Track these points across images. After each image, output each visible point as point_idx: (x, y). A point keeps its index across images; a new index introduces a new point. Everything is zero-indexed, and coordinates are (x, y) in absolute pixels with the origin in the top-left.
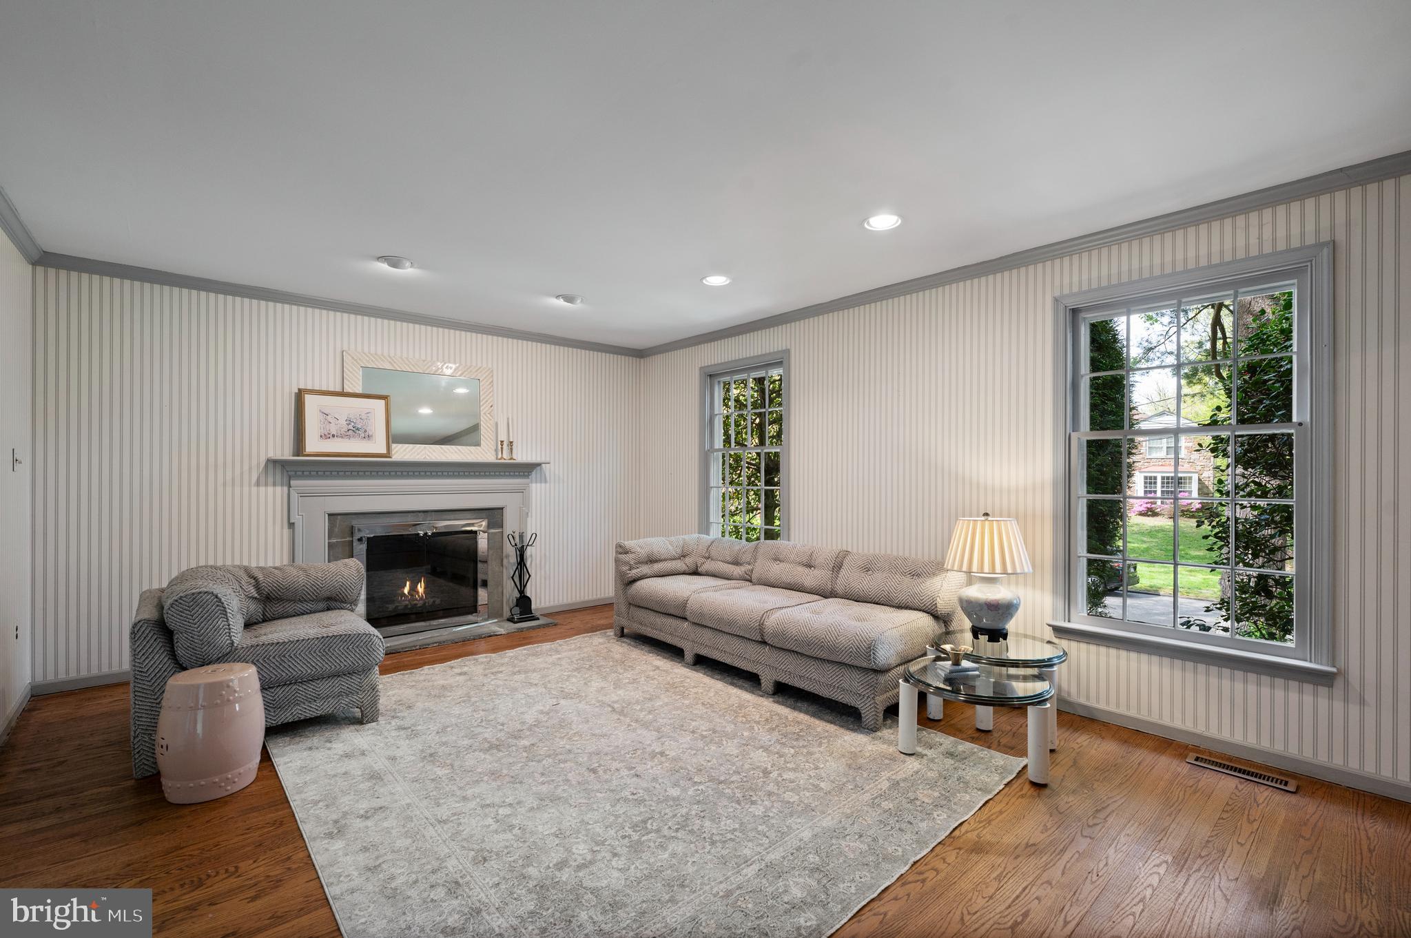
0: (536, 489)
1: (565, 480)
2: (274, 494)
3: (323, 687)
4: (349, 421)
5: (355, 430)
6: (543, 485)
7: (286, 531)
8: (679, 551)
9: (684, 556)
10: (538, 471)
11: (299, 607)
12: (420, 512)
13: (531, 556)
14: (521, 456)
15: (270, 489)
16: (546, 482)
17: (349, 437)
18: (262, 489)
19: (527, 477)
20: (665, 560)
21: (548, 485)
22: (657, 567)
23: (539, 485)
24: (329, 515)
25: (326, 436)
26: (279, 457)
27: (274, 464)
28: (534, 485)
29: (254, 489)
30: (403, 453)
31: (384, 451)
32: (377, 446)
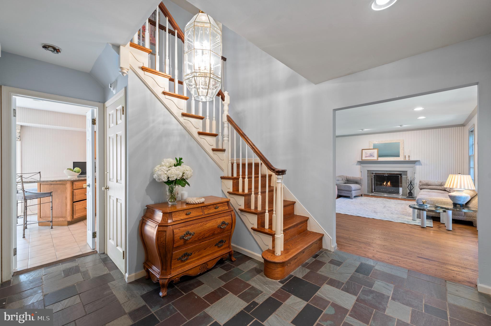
0: (418, 167)
1: (429, 164)
2: (359, 167)
3: (345, 192)
4: (370, 154)
5: (371, 155)
6: (421, 166)
7: (360, 173)
8: (440, 184)
9: (442, 186)
10: (419, 163)
11: (350, 182)
12: (385, 171)
13: (416, 183)
14: (412, 159)
15: (358, 166)
16: (421, 165)
17: (370, 157)
18: (357, 166)
19: (415, 164)
20: (433, 185)
21: (422, 166)
22: (429, 187)
23: (419, 166)
24: (367, 170)
25: (366, 157)
26: (359, 161)
27: (359, 162)
28: (417, 166)
29: (356, 166)
30: (381, 159)
31: (376, 159)
32: (375, 158)
